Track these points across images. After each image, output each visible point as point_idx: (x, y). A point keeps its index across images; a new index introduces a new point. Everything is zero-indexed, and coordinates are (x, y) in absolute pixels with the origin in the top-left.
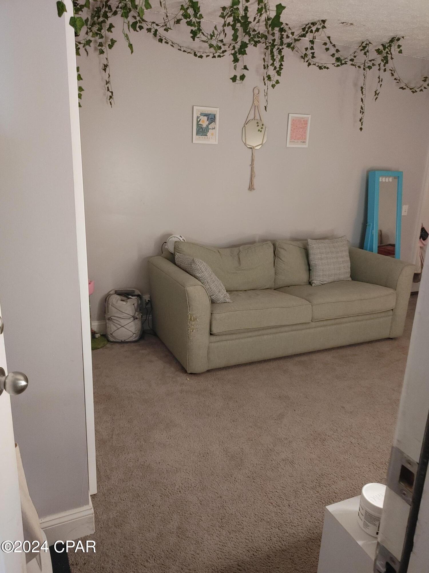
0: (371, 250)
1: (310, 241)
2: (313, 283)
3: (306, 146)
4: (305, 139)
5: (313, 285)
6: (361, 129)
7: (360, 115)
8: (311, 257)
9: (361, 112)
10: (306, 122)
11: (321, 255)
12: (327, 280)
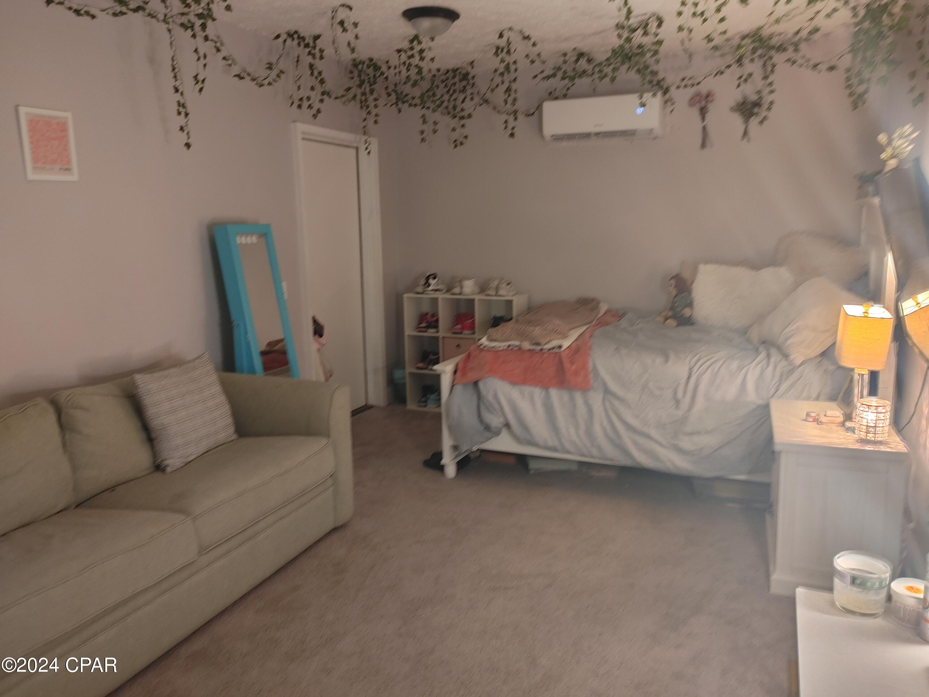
0: (252, 371)
1: (139, 378)
2: (166, 466)
3: (74, 177)
4: (69, 162)
5: (169, 470)
6: (188, 145)
7: (182, 120)
8: (151, 412)
9: (179, 113)
10: (63, 127)
11: (169, 403)
12: (193, 451)
